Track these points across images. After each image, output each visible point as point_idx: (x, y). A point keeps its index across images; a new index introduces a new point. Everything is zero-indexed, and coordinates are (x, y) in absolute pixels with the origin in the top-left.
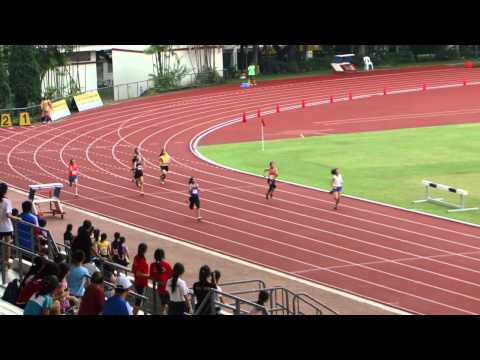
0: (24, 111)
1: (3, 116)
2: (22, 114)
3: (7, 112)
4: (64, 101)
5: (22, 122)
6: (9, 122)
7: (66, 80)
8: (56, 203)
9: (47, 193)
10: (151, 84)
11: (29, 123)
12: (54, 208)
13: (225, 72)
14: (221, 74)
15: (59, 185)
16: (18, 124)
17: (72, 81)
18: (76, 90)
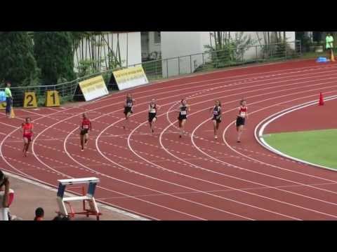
0: (52, 89)
1: (27, 94)
2: (50, 93)
3: (32, 90)
4: (100, 77)
5: (50, 103)
6: (34, 102)
7: (104, 52)
8: (90, 201)
9: (80, 190)
10: (208, 58)
11: (57, 103)
12: (88, 207)
13: (297, 44)
14: (293, 46)
15: (93, 179)
16: (44, 105)
17: (111, 53)
18: (115, 63)
